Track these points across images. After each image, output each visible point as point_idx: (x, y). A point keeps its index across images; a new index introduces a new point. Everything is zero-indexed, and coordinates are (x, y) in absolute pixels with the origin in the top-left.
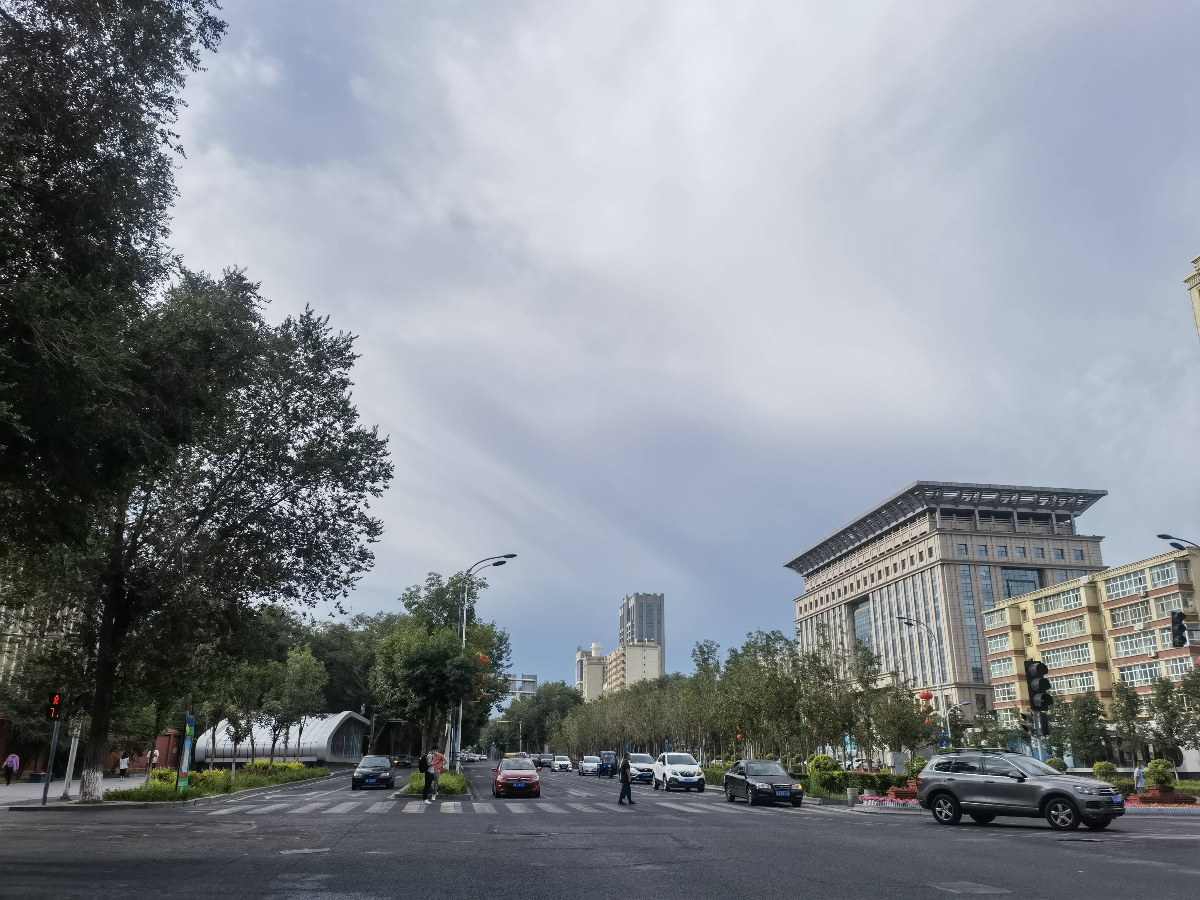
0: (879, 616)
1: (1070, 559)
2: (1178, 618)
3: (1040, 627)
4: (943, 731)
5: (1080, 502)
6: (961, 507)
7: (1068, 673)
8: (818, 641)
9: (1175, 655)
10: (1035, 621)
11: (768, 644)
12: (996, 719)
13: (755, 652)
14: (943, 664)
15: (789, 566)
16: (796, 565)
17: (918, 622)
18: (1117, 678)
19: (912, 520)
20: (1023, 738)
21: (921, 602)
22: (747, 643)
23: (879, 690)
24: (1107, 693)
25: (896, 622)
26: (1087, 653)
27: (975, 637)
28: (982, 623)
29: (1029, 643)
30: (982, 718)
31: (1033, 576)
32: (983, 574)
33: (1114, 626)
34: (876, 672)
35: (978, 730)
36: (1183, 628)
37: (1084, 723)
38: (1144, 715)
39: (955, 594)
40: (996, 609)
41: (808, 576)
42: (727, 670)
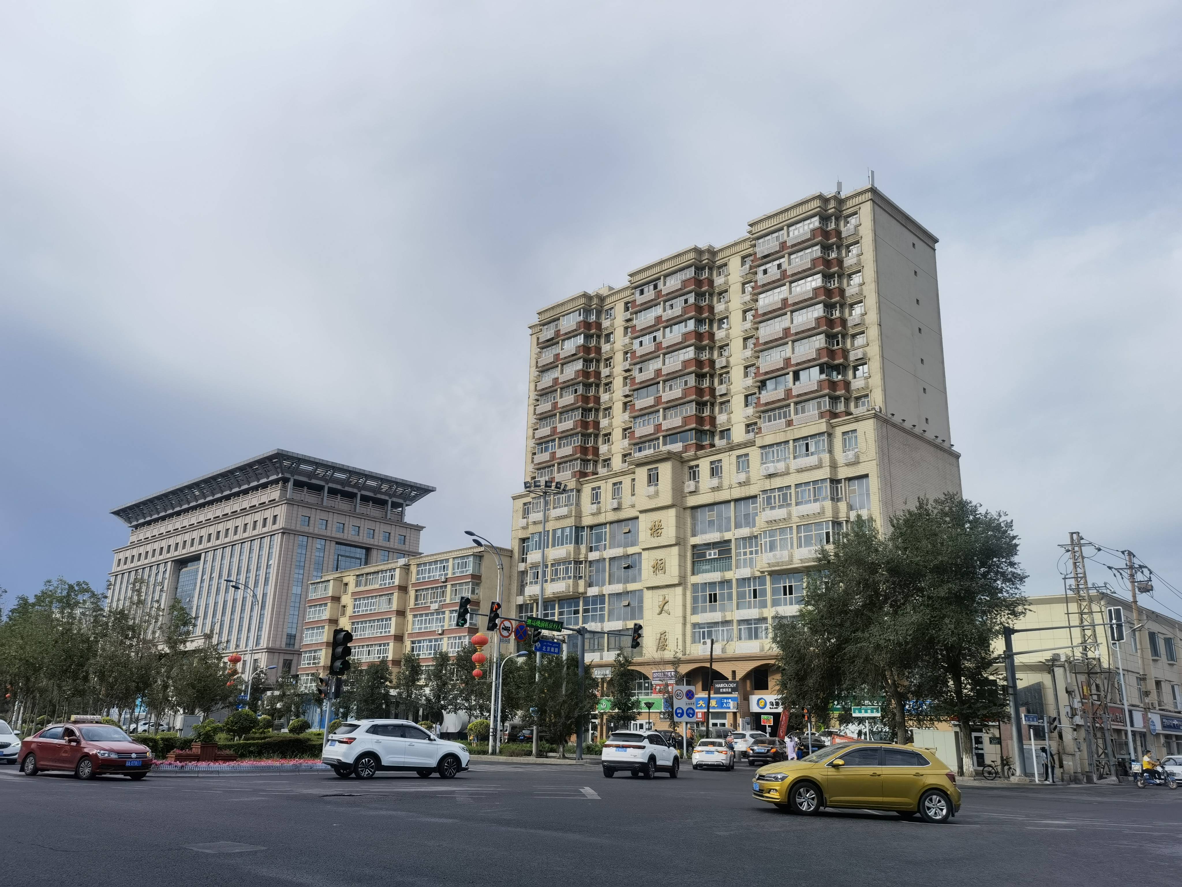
0: (207, 577)
1: (395, 543)
2: (465, 602)
3: (355, 600)
4: (242, 694)
5: (413, 493)
6: (314, 481)
7: (369, 644)
8: (131, 598)
9: (456, 633)
10: (353, 594)
11: (69, 595)
12: (297, 682)
13: (51, 602)
14: (260, 629)
15: (117, 513)
16: (125, 513)
17: (246, 586)
18: (408, 649)
19: (264, 486)
20: (316, 700)
21: (253, 567)
22: (43, 592)
23: (186, 652)
24: (396, 662)
25: (223, 584)
26: (388, 626)
27: (297, 605)
28: (307, 592)
29: (343, 614)
30: (283, 682)
31: (361, 553)
32: (319, 546)
33: (415, 605)
34: (188, 633)
35: (277, 693)
36: (466, 611)
37: (373, 688)
38: (422, 682)
39: (289, 563)
40: (322, 580)
41: (136, 527)
42: (11, 619)
